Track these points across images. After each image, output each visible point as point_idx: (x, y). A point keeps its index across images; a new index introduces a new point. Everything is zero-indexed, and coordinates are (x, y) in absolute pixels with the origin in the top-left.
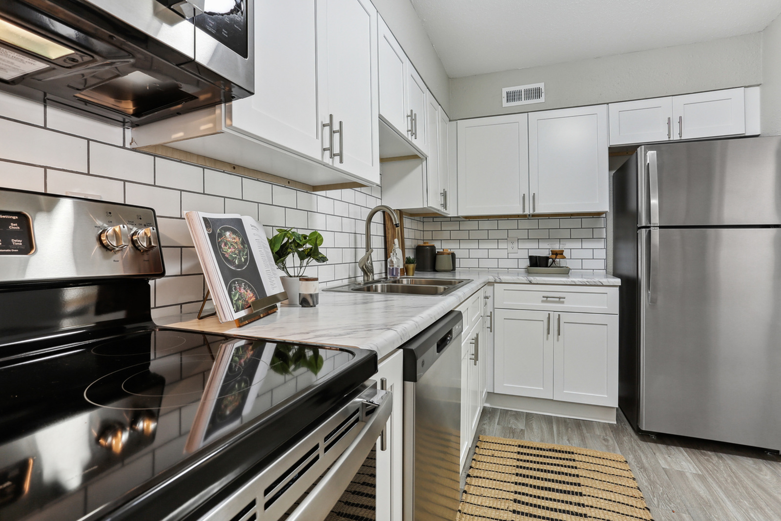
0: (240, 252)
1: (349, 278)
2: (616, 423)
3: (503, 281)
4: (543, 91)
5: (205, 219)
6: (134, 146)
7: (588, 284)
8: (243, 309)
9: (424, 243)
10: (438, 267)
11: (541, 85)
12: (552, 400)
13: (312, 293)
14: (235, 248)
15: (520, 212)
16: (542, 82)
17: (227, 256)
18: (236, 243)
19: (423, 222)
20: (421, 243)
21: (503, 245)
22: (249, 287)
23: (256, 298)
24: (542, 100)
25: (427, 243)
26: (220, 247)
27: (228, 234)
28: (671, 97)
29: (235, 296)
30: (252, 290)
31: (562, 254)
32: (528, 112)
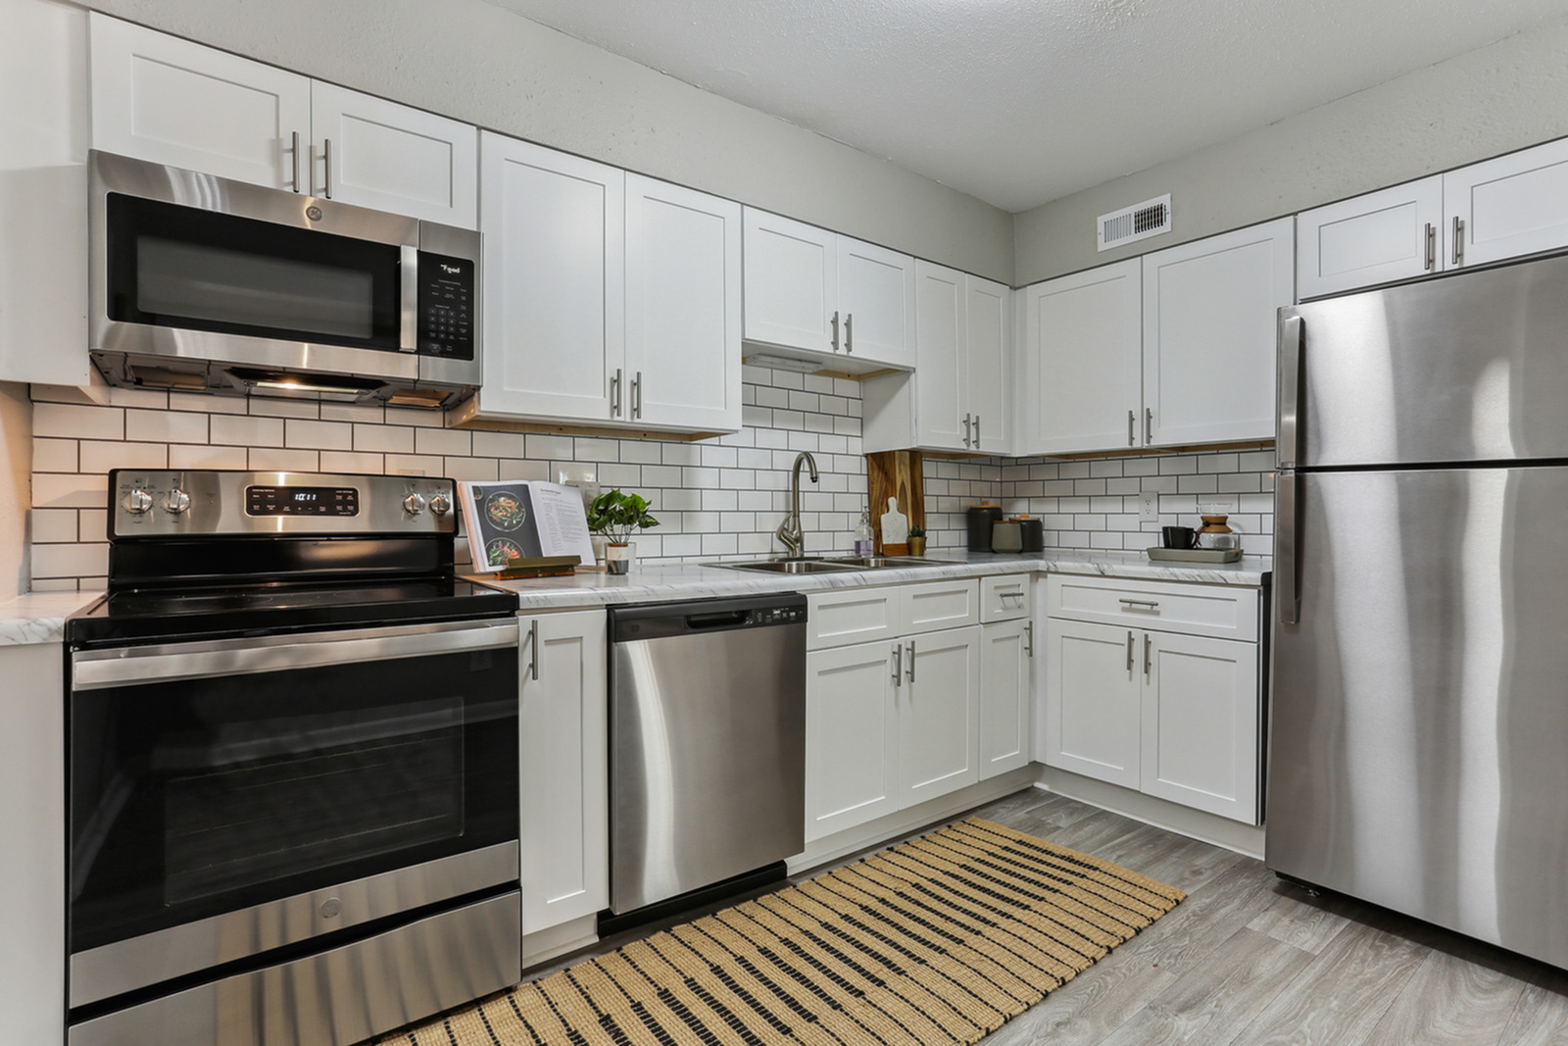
0: (512, 515)
1: (772, 553)
2: (1263, 859)
3: (1060, 570)
4: (1168, 209)
5: (473, 487)
6: (451, 426)
7: (1200, 580)
8: (501, 564)
9: (983, 503)
10: (995, 546)
11: (1164, 200)
12: (1139, 792)
13: (615, 559)
14: (507, 511)
15: (1125, 445)
16: (1166, 193)
17: (494, 518)
18: (510, 507)
19: (1001, 467)
20: (976, 503)
21: (1132, 506)
22: (515, 546)
23: (522, 556)
24: (1167, 227)
25: (987, 503)
26: (489, 511)
27: (502, 499)
28: (1441, 175)
29: (494, 552)
30: (517, 549)
31: (1224, 524)
32: (1141, 255)
